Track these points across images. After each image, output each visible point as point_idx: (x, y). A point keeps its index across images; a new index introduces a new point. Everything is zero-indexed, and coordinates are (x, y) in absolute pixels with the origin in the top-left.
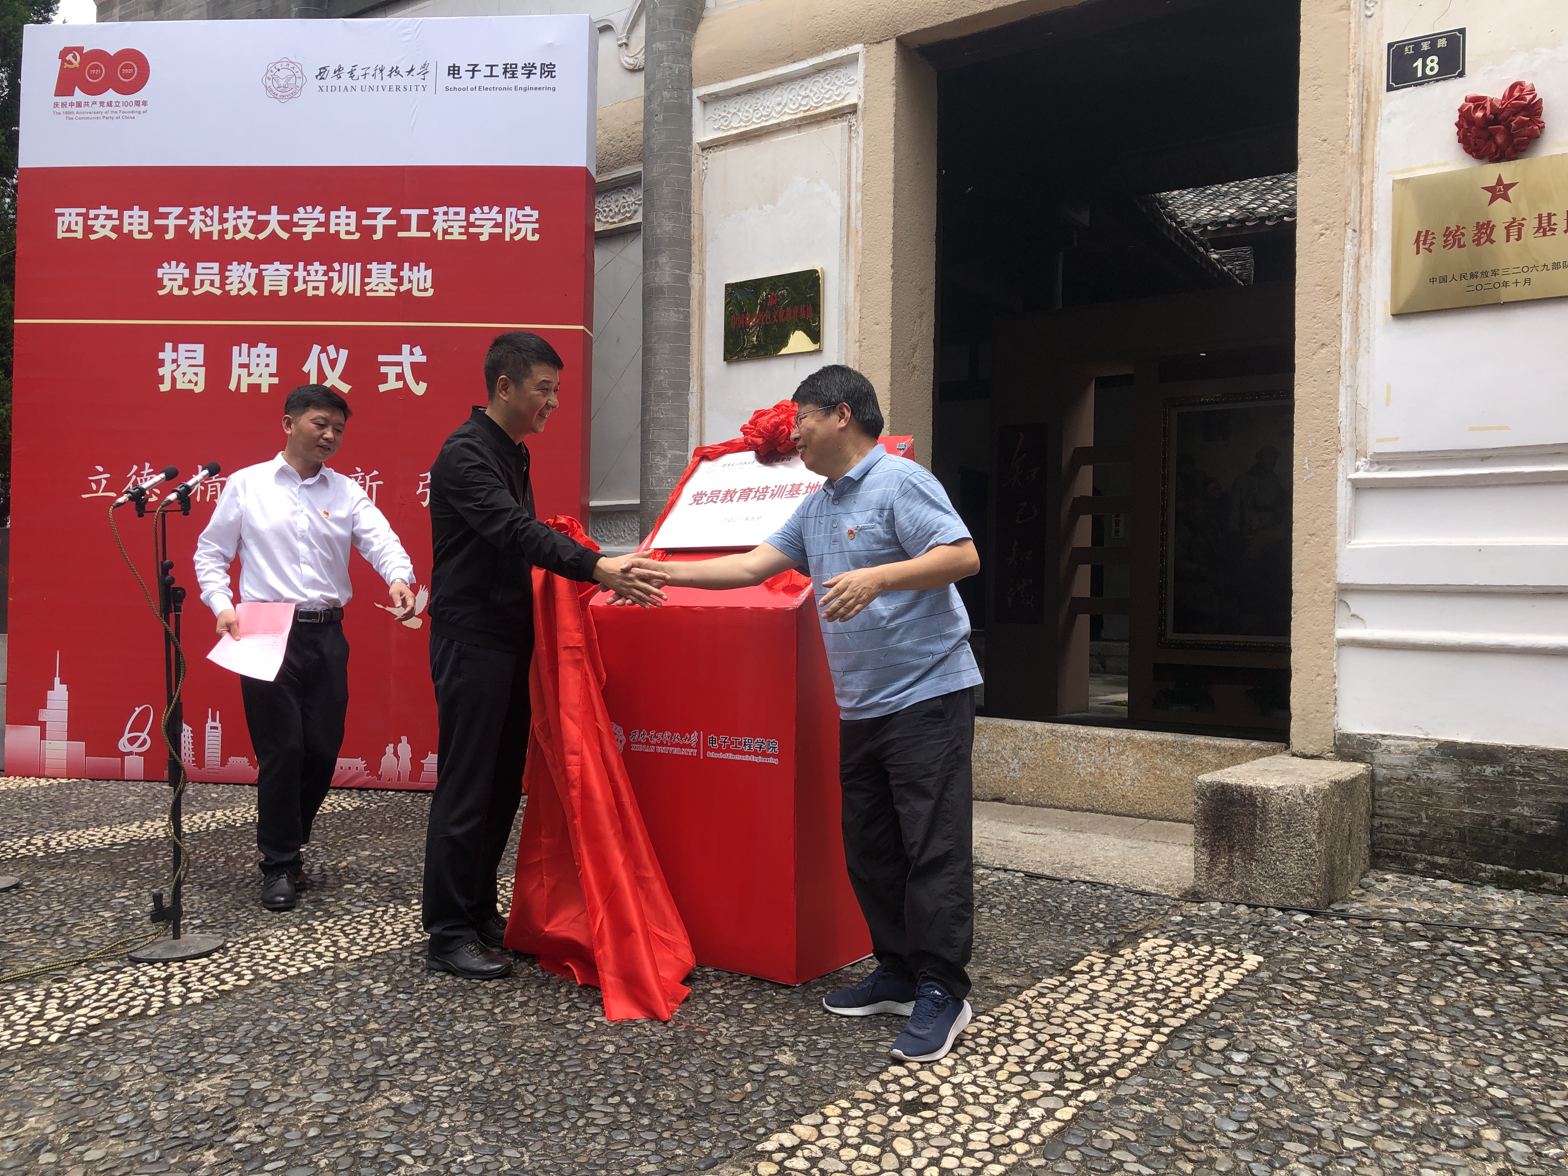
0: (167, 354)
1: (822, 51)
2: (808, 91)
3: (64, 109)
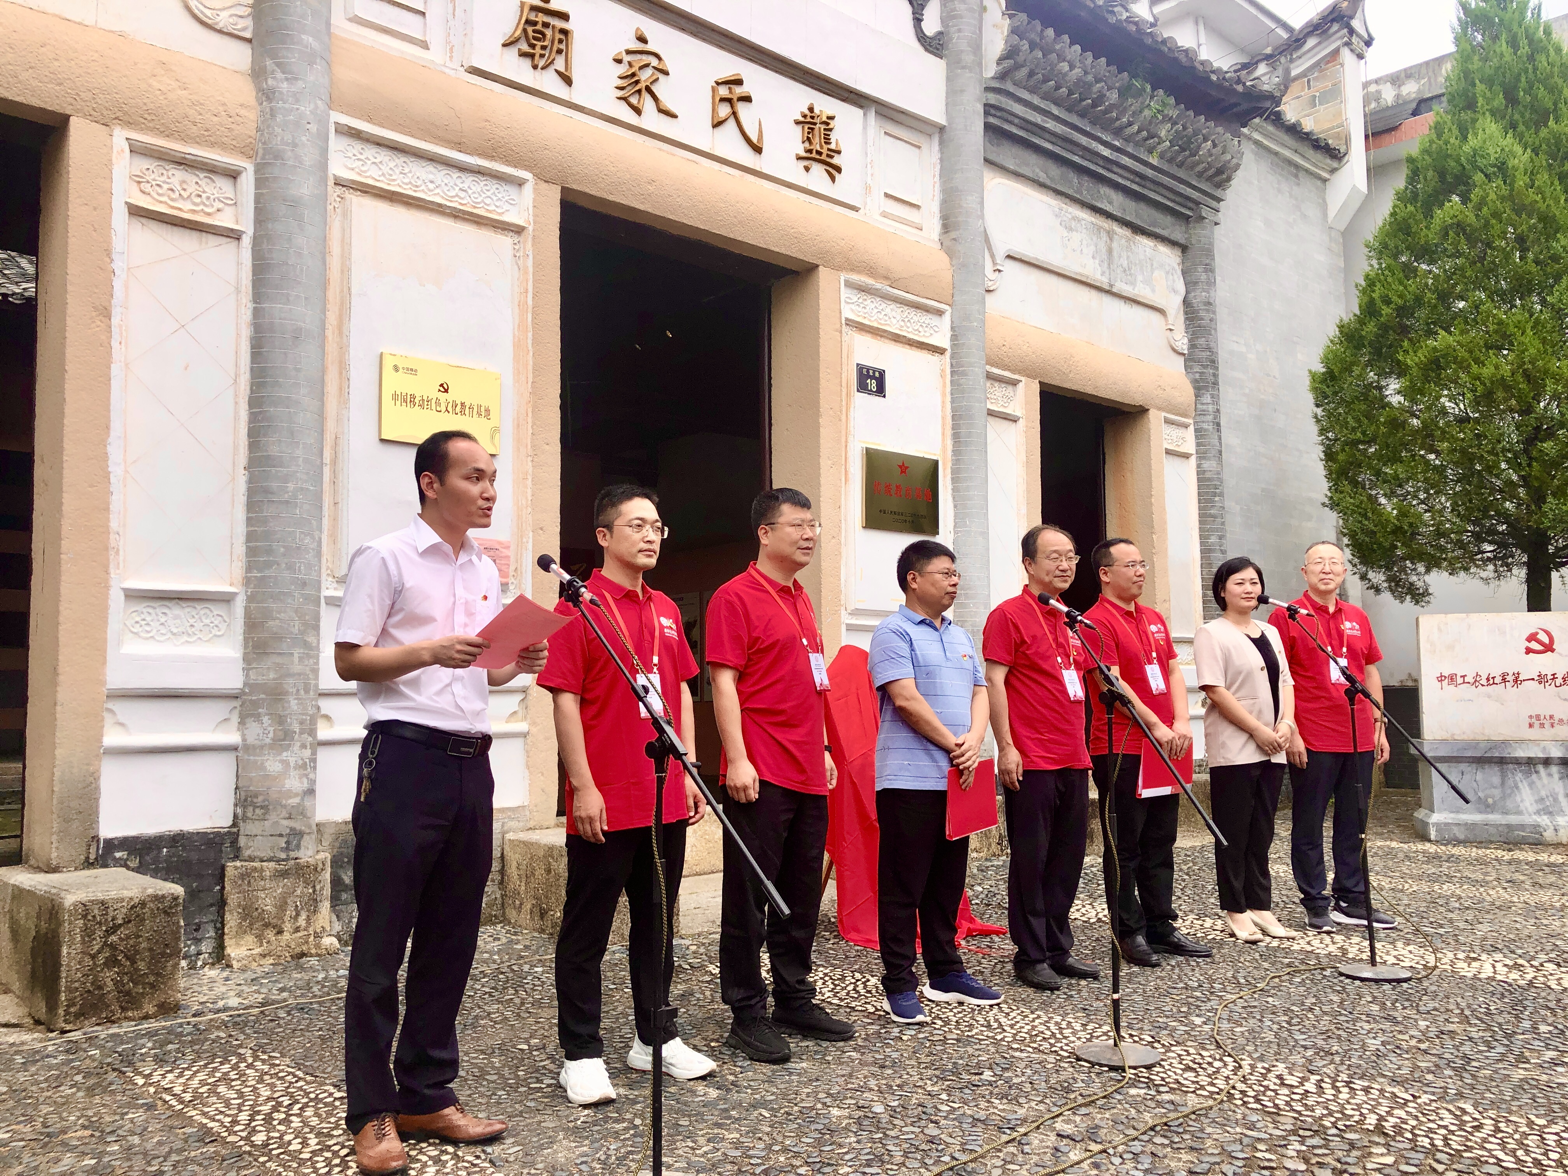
1: (491, 158)
2: (465, 186)
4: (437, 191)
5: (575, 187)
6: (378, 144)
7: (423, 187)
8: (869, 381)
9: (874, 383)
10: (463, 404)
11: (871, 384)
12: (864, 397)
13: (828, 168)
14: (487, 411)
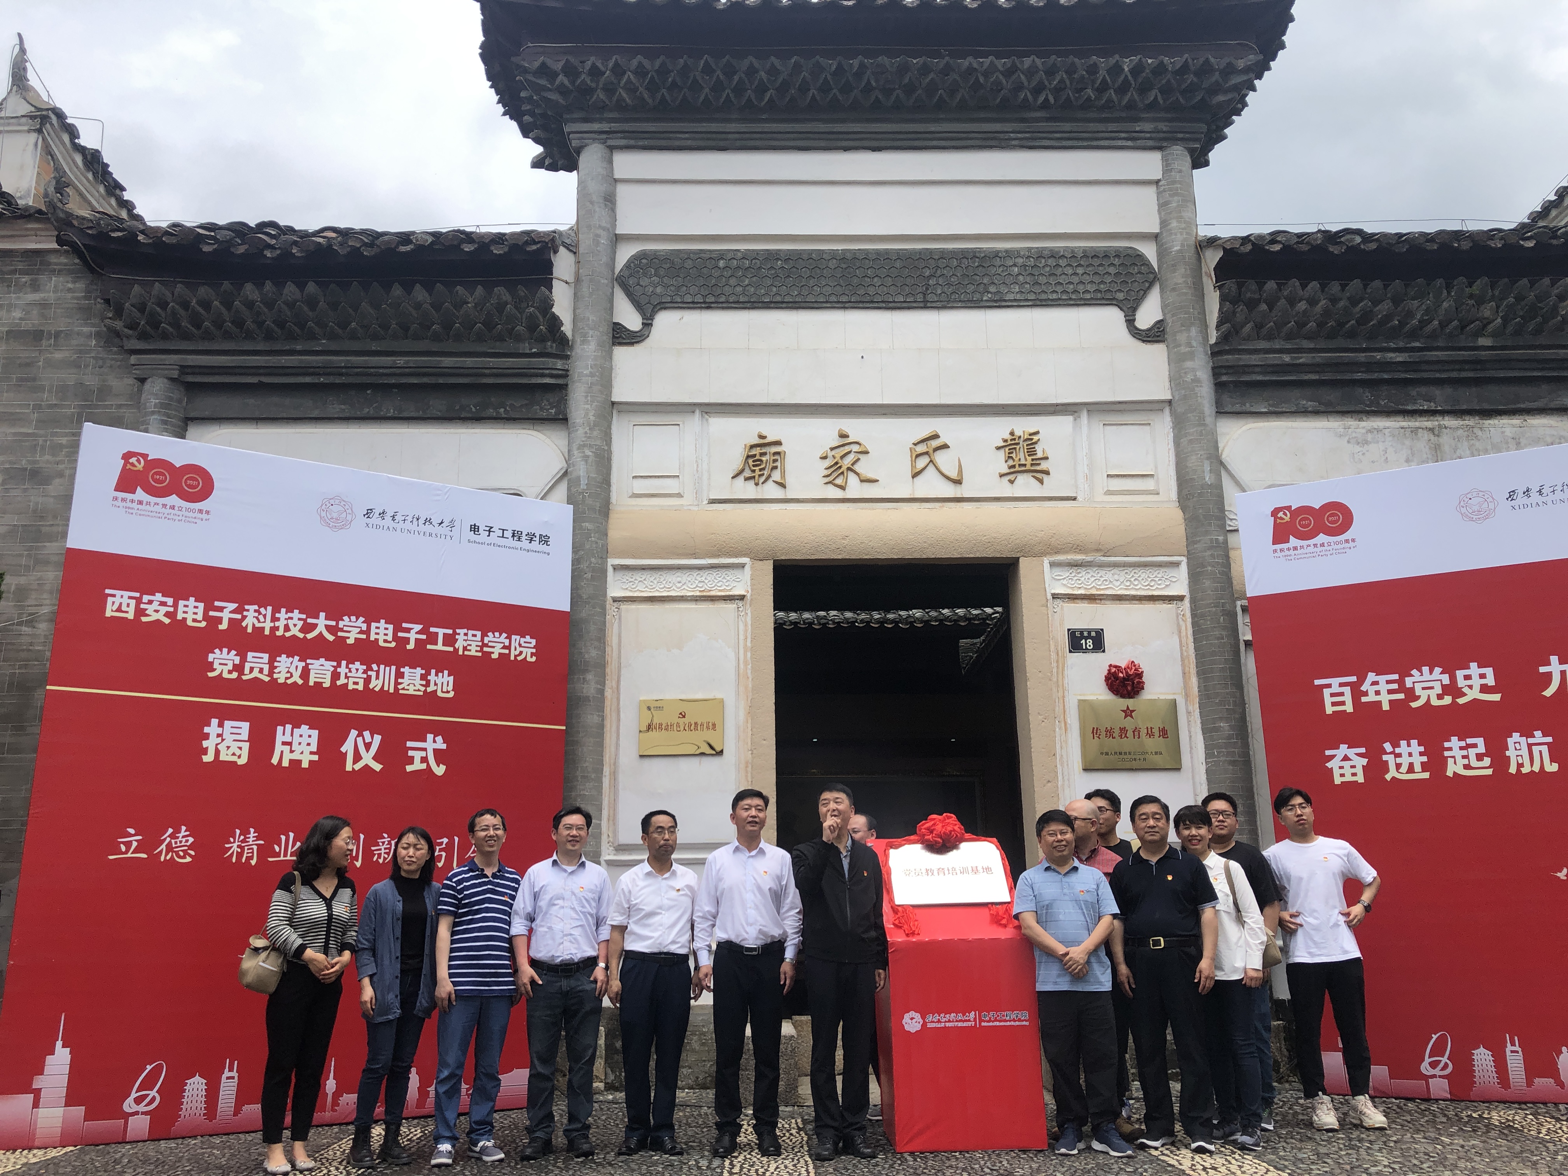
0: (213, 729)
1: (719, 556)
2: (703, 579)
3: (124, 504)
4: (684, 587)
5: (783, 558)
6: (643, 569)
7: (674, 587)
8: (1083, 641)
9: (1090, 642)
10: (696, 723)
11: (1086, 644)
12: (1077, 657)
13: (1035, 474)
14: (714, 725)
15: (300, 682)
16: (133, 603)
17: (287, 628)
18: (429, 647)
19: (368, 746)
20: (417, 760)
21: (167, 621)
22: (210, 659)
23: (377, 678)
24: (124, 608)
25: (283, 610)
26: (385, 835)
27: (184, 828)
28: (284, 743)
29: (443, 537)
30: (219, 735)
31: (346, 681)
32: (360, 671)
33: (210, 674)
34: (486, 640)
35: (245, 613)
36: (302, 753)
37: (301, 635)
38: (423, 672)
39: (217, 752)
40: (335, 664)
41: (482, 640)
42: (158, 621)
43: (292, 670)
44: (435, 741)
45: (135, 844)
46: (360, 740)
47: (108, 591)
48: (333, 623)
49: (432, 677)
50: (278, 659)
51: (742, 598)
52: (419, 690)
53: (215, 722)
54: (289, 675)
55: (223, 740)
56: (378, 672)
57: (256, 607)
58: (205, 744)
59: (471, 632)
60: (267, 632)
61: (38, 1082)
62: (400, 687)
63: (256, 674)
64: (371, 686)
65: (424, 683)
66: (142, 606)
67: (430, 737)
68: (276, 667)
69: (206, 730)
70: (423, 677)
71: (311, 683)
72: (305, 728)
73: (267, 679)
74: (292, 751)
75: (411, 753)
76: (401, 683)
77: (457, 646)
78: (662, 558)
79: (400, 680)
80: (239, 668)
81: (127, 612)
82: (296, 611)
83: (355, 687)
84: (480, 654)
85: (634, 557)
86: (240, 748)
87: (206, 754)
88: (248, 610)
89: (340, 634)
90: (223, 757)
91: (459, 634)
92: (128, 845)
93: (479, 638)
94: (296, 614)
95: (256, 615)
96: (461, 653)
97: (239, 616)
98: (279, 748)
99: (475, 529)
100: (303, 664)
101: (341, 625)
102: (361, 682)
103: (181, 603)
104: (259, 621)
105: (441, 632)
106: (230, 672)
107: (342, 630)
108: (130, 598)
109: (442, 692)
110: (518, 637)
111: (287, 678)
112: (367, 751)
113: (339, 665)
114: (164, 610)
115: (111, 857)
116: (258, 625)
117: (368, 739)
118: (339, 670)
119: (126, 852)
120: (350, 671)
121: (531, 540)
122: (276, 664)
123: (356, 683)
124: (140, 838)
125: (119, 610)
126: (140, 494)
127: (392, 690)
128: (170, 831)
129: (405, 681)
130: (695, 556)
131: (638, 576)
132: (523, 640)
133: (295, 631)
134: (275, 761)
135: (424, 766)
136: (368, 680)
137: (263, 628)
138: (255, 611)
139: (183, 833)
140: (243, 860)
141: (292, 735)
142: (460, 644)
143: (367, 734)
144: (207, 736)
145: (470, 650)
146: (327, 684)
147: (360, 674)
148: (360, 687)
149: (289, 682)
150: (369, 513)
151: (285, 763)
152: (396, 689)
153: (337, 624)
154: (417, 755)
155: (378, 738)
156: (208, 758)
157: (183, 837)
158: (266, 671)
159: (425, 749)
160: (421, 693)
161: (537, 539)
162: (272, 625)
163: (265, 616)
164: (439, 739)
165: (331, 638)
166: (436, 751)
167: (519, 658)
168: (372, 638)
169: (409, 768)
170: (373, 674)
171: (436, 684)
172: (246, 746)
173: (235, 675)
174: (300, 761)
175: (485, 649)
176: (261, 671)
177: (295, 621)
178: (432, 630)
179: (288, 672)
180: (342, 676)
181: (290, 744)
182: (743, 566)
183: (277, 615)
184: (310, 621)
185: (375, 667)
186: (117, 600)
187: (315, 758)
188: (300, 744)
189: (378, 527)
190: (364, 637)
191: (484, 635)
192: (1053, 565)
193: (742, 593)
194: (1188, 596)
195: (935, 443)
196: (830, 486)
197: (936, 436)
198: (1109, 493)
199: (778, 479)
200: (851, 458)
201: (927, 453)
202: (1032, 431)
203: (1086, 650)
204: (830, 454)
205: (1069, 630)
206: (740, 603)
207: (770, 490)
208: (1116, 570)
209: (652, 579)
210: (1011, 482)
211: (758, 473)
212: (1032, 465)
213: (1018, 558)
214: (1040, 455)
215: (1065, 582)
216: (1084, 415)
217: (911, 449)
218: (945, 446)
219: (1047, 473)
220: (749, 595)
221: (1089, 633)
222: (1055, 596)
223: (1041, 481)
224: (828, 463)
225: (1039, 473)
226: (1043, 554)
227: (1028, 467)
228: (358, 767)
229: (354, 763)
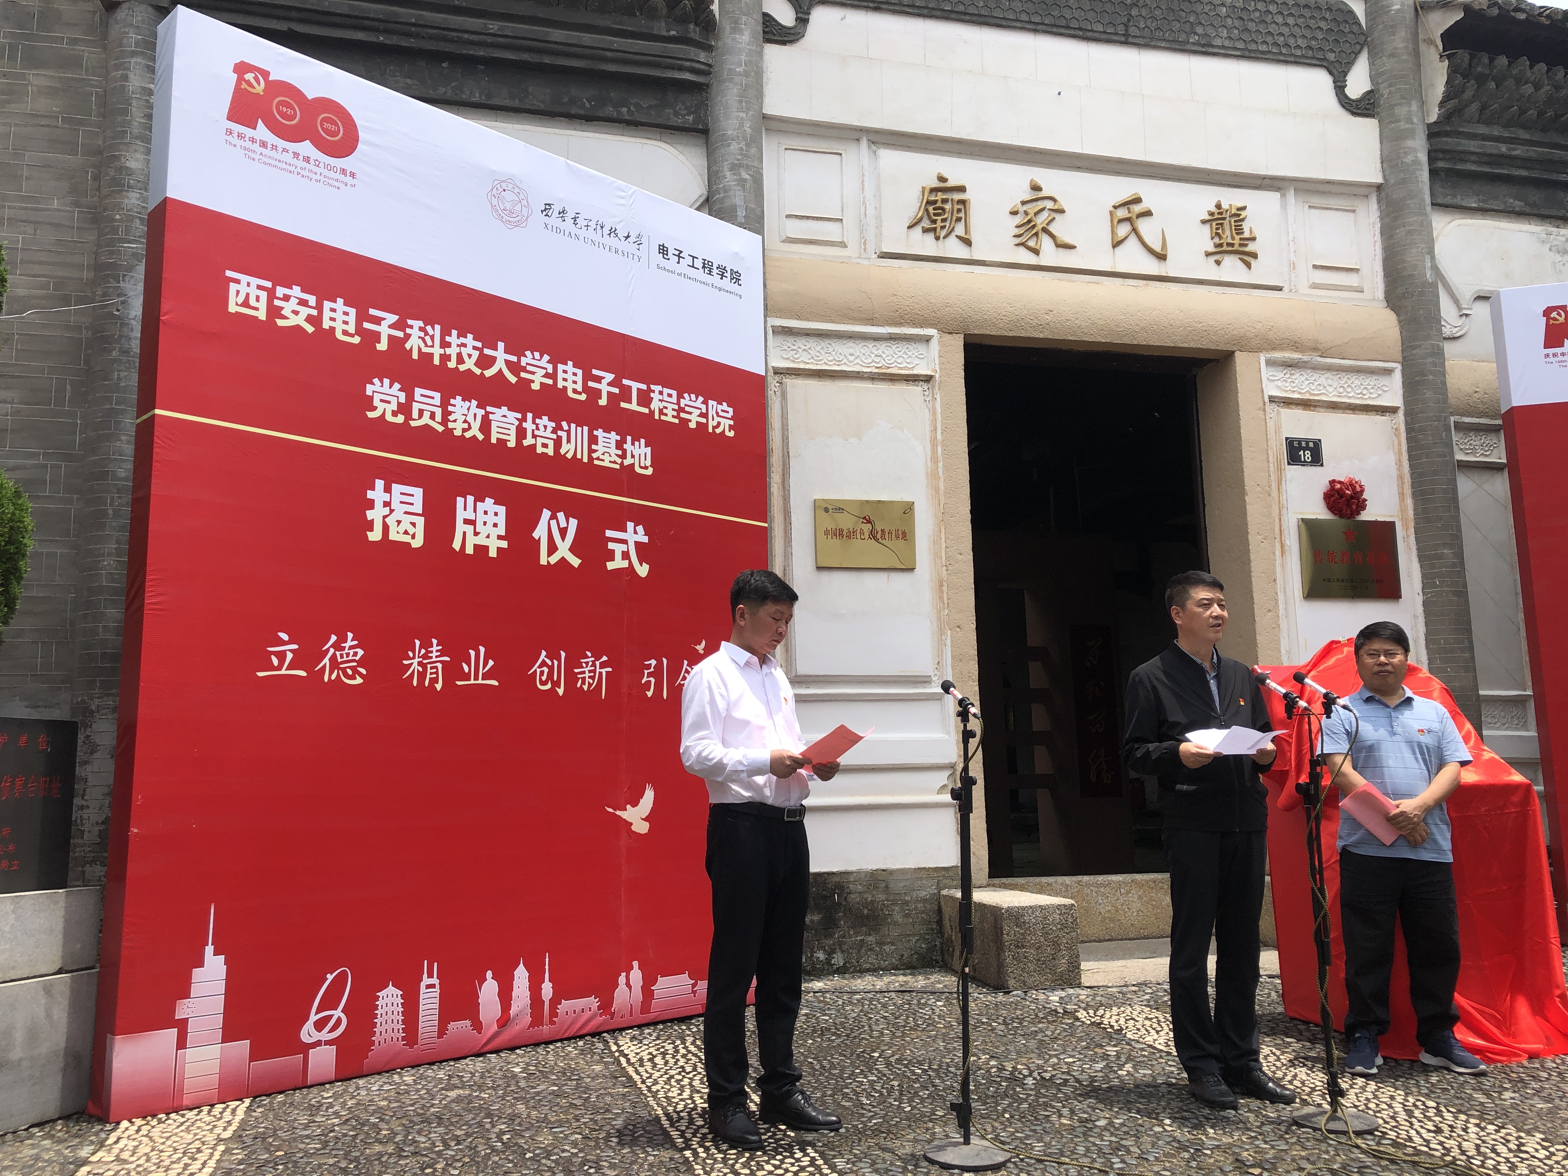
0: (377, 494)
1: (900, 324)
2: (880, 352)
3: (241, 142)
4: (858, 361)
5: (976, 332)
6: (808, 335)
8: (1301, 453)
9: (1308, 454)
10: (883, 531)
11: (1305, 456)
12: (1296, 469)
13: (1241, 256)
14: (904, 534)
15: (481, 437)
16: (264, 295)
17: (460, 360)
18: (623, 405)
19: (563, 532)
20: (618, 555)
21: (310, 329)
22: (369, 392)
23: (569, 441)
24: (253, 302)
25: (454, 333)
26: (589, 654)
27: (350, 635)
28: (467, 522)
29: (631, 256)
30: (387, 504)
31: (533, 441)
32: (549, 429)
33: (371, 415)
34: (683, 403)
35: (408, 331)
36: (488, 537)
37: (478, 371)
38: (618, 438)
39: (386, 528)
40: (519, 416)
41: (678, 403)
42: (298, 328)
43: (470, 419)
44: (635, 532)
45: (290, 656)
46: (553, 523)
47: (229, 273)
48: (514, 359)
49: (628, 446)
50: (452, 401)
51: (928, 379)
52: (615, 462)
53: (380, 484)
54: (466, 426)
55: (392, 511)
56: (568, 432)
57: (421, 323)
58: (370, 514)
59: (666, 391)
60: (437, 361)
61: (184, 1009)
62: (595, 455)
63: (426, 420)
64: (562, 451)
65: (620, 452)
66: (277, 303)
67: (630, 525)
68: (451, 413)
69: (370, 494)
70: (619, 445)
71: (494, 441)
72: (489, 501)
73: (440, 429)
74: (476, 534)
75: (611, 546)
76: (596, 451)
77: (652, 407)
78: (833, 322)
79: (594, 447)
80: (404, 409)
81: (256, 309)
82: (470, 336)
83: (545, 450)
84: (676, 421)
85: (799, 318)
86: (414, 524)
87: (372, 530)
88: (411, 327)
89: (523, 375)
90: (393, 536)
91: (653, 391)
92: (281, 656)
93: (674, 399)
94: (469, 340)
95: (422, 334)
96: (657, 417)
97: (401, 334)
98: (460, 527)
99: (663, 250)
100: (482, 412)
101: (524, 361)
102: (551, 444)
103: (327, 305)
104: (426, 345)
105: (635, 386)
106: (395, 414)
107: (524, 369)
108: (259, 287)
109: (641, 467)
110: (715, 403)
111: (464, 430)
112: (563, 538)
113: (524, 419)
114: (305, 311)
115: (260, 674)
116: (425, 350)
117: (563, 524)
118: (524, 425)
119: (279, 668)
120: (538, 429)
121: (722, 276)
122: (450, 408)
123: (545, 446)
124: (295, 647)
125: (246, 304)
126: (262, 131)
127: (585, 460)
128: (334, 638)
129: (600, 448)
130: (871, 321)
131: (802, 343)
132: (720, 407)
133: (470, 364)
134: (457, 545)
135: (625, 564)
136: (558, 443)
137: (432, 355)
138: (421, 329)
139: (349, 643)
140: (427, 684)
141: (475, 511)
142: (655, 405)
143: (561, 516)
144: (371, 504)
145: (666, 415)
146: (512, 444)
147: (548, 434)
148: (550, 451)
149: (468, 435)
150: (547, 208)
151: (469, 550)
152: (590, 458)
153: (519, 360)
154: (618, 549)
155: (573, 523)
156: (375, 535)
157: (351, 648)
158: (439, 418)
159: (624, 542)
160: (618, 467)
161: (728, 275)
162: (442, 351)
163: (432, 337)
164: (640, 529)
165: (513, 379)
166: (638, 544)
167: (718, 431)
168: (560, 384)
169: (610, 566)
170: (563, 435)
171: (633, 456)
172: (420, 521)
173: (400, 419)
174: (486, 548)
175: (683, 415)
176: (433, 416)
177: (469, 349)
178: (626, 382)
179: (465, 421)
180: (529, 434)
181: (472, 522)
182: (927, 339)
183: (448, 339)
184: (487, 351)
185: (564, 425)
186: (243, 289)
187: (504, 544)
188: (485, 523)
189: (558, 230)
190: (550, 382)
191: (680, 396)
192: (1270, 363)
193: (929, 373)
194: (1402, 408)
195: (1137, 209)
196: (1022, 249)
197: (1138, 200)
198: (1315, 286)
199: (962, 234)
200: (1045, 215)
201: (1129, 219)
202: (1240, 205)
203: (1304, 464)
204: (1022, 209)
205: (1287, 439)
206: (925, 386)
207: (953, 248)
208: (1328, 375)
209: (818, 348)
210: (1218, 263)
211: (939, 224)
212: (1240, 245)
213: (1233, 352)
214: (1247, 234)
215: (1279, 383)
216: (1291, 194)
217: (1111, 212)
218: (1148, 213)
219: (1255, 256)
220: (937, 376)
221: (1307, 443)
222: (1272, 399)
223: (1248, 265)
224: (1019, 219)
225: (1248, 257)
226: (1259, 350)
227: (1236, 247)
228: (554, 559)
229: (549, 556)
